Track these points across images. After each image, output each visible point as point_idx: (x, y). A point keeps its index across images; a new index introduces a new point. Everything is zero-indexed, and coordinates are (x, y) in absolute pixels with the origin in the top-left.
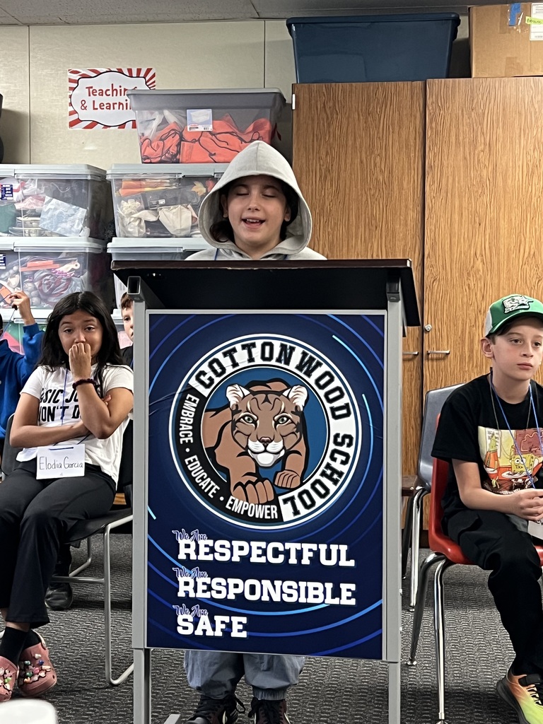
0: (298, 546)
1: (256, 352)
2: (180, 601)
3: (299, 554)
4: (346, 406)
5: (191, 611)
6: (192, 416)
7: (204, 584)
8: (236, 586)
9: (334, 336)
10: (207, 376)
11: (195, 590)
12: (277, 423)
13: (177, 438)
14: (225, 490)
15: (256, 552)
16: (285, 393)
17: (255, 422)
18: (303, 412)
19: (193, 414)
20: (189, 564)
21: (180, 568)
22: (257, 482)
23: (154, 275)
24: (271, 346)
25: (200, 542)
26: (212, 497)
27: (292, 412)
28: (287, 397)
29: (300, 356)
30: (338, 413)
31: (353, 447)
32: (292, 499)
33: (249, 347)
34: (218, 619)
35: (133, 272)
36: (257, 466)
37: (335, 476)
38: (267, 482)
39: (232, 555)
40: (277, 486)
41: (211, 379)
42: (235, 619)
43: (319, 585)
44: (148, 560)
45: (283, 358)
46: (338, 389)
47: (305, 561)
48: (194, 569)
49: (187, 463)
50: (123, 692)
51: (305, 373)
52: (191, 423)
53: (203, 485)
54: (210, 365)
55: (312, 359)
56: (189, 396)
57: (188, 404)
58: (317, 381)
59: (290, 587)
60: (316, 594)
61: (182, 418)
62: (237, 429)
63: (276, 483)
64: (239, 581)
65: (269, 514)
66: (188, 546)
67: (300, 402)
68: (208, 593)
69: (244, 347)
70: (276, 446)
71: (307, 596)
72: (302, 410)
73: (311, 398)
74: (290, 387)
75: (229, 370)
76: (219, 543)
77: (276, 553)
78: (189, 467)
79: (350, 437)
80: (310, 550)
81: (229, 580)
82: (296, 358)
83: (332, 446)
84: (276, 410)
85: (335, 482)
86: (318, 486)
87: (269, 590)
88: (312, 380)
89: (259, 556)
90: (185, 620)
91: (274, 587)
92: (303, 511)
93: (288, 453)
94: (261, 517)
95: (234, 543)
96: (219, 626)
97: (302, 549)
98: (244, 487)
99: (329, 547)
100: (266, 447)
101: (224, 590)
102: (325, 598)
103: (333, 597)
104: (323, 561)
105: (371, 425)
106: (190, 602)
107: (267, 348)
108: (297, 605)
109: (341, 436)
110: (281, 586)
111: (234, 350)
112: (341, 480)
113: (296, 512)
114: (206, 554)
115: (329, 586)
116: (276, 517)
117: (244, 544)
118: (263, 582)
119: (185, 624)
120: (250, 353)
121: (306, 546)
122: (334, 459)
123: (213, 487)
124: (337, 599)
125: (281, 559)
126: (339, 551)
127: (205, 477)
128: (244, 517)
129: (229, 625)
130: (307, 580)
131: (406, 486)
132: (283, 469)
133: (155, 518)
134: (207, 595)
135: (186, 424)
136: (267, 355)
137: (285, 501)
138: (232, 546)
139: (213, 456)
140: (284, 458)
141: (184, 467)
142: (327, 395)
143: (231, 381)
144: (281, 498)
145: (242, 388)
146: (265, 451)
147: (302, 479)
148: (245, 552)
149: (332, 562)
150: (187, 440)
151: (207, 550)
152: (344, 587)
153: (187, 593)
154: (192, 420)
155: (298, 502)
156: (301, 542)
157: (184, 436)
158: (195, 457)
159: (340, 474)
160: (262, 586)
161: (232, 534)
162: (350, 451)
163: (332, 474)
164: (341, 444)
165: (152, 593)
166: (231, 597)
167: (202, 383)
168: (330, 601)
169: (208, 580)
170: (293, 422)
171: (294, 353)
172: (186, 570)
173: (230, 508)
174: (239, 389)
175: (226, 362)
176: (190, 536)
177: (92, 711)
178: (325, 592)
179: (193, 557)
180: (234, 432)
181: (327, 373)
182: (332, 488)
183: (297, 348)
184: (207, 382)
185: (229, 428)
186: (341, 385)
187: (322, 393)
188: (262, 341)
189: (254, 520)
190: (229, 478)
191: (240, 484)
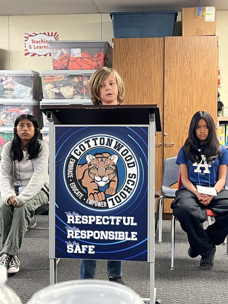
0: (114, 218)
1: (98, 142)
2: (68, 240)
3: (115, 221)
4: (133, 163)
5: (72, 244)
7: (78, 233)
8: (90, 233)
9: (128, 135)
10: (78, 151)
11: (74, 235)
12: (106, 169)
13: (67, 175)
14: (86, 196)
15: (98, 220)
16: (109, 158)
17: (97, 169)
18: (116, 165)
19: (73, 166)
20: (72, 225)
21: (68, 227)
22: (98, 193)
23: (57, 111)
24: (104, 139)
25: (76, 216)
26: (81, 199)
27: (112, 165)
28: (110, 159)
29: (115, 143)
30: (130, 165)
31: (136, 179)
32: (112, 199)
33: (95, 140)
34: (83, 246)
35: (49, 110)
36: (98, 187)
37: (129, 190)
38: (102, 193)
39: (88, 221)
40: (106, 194)
41: (80, 152)
42: (90, 247)
43: (123, 233)
44: (55, 224)
45: (108, 144)
46: (130, 156)
47: (117, 223)
48: (74, 227)
49: (71, 186)
50: (46, 276)
51: (117, 150)
53: (77, 194)
54: (80, 147)
55: (120, 144)
56: (71, 159)
57: (71, 162)
58: (122, 153)
59: (111, 234)
60: (122, 236)
61: (68, 168)
62: (90, 172)
63: (106, 193)
64: (91, 232)
65: (103, 205)
66: (71, 218)
67: (115, 161)
68: (79, 236)
69: (93, 140)
70: (106, 179)
71: (118, 237)
72: (116, 164)
73: (120, 159)
74: (111, 155)
75: (87, 149)
76: (83, 217)
77: (106, 220)
78: (71, 187)
79: (135, 175)
80: (119, 219)
81: (87, 231)
82: (114, 144)
83: (128, 178)
84: (106, 164)
85: (129, 192)
86: (122, 194)
87: (103, 235)
88: (120, 153)
89: (99, 222)
90: (70, 247)
91: (105, 234)
92: (116, 204)
93: (110, 181)
94: (100, 206)
95: (89, 216)
96: (84, 249)
97: (116, 219)
98: (93, 195)
99: (127, 218)
100: (102, 179)
101: (85, 235)
102: (125, 238)
103: (128, 237)
104: (125, 223)
105: (143, 170)
106: (72, 240)
107: (102, 140)
108: (114, 241)
109: (131, 174)
110: (108, 233)
111: (89, 141)
112: (131, 192)
113: (114, 204)
114: (78, 221)
115: (127, 233)
116: (106, 206)
117: (93, 217)
118: (101, 231)
119: (70, 249)
120: (95, 142)
121: (118, 218)
122: (129, 184)
123: (81, 195)
124: (130, 238)
125: (108, 223)
126: (130, 219)
127: (78, 191)
128: (93, 206)
129: (88, 249)
130: (118, 231)
131: (157, 194)
132: (109, 187)
133: (58, 207)
134: (79, 237)
135: (70, 170)
136: (102, 143)
137: (109, 200)
138: (88, 218)
139: (81, 183)
140: (109, 184)
141: (69, 187)
142: (126, 158)
143: (88, 153)
144: (108, 199)
145: (92, 156)
146: (102, 180)
147: (116, 191)
148: (94, 220)
149: (128, 224)
150: (70, 176)
152: (132, 233)
153: (71, 236)
154: (72, 168)
155: (114, 200)
156: (116, 216)
157: (69, 175)
158: (74, 183)
159: (131, 189)
160: (100, 233)
161: (89, 213)
162: (135, 180)
163: (128, 189)
164: (131, 177)
165: (57, 236)
166: (88, 238)
167: (76, 154)
168: (127, 239)
169: (79, 231)
170: (112, 169)
171: (113, 142)
172: (71, 228)
173: (88, 203)
174: (91, 156)
175: (86, 145)
176: (72, 214)
177: (34, 284)
178: (125, 236)
179: (73, 222)
180: (89, 173)
181: (126, 150)
182: (128, 195)
183: (114, 140)
184: (79, 153)
185: (87, 171)
186: (131, 154)
187: (124, 157)
188: (100, 137)
189: (97, 208)
190: (87, 191)
191: (91, 193)
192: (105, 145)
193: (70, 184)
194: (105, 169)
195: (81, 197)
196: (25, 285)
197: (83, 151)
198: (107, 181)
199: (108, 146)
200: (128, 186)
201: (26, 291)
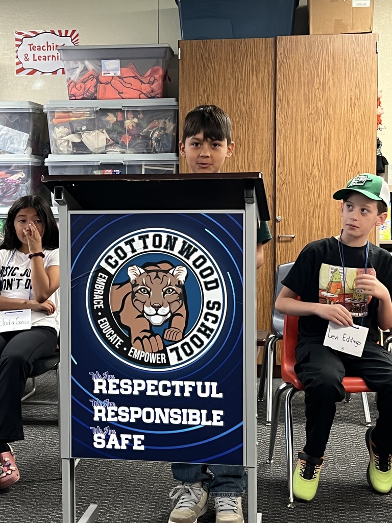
0: (181, 383)
1: (149, 241)
2: (95, 424)
3: (182, 389)
4: (216, 281)
5: (104, 431)
6: (103, 289)
7: (113, 411)
8: (136, 413)
9: (206, 230)
10: (113, 260)
11: (106, 415)
12: (165, 293)
13: (92, 304)
14: (128, 343)
15: (150, 387)
16: (171, 272)
17: (149, 293)
18: (184, 285)
19: (103, 287)
20: (102, 396)
21: (95, 400)
22: (150, 336)
23: (73, 185)
24: (160, 236)
25: (109, 381)
26: (118, 348)
27: (176, 285)
28: (172, 274)
29: (182, 244)
30: (209, 286)
31: (221, 311)
32: (176, 349)
33: (144, 238)
34: (123, 436)
35: (58, 183)
36: (151, 325)
37: (208, 332)
38: (158, 337)
39: (133, 390)
40: (166, 340)
41: (116, 262)
42: (136, 437)
43: (197, 411)
44: (72, 394)
45: (169, 246)
46: (209, 268)
47: (187, 394)
48: (106, 401)
49: (99, 323)
50: (57, 487)
51: (185, 257)
52: (102, 293)
53: (111, 339)
54: (116, 251)
55: (190, 246)
56: (100, 274)
57: (99, 280)
58: (194, 263)
59: (176, 413)
60: (195, 418)
61: (95, 290)
62: (136, 298)
63: (165, 338)
64: (138, 409)
65: (160, 360)
66: (100, 384)
67: (182, 278)
68: (116, 418)
69: (140, 238)
70: (164, 310)
71: (188, 420)
72: (183, 283)
73: (190, 275)
74: (174, 267)
75: (130, 255)
76: (123, 381)
77: (165, 388)
78: (101, 326)
79: (218, 303)
80: (190, 386)
81: (131, 408)
82: (179, 245)
83: (205, 310)
84: (164, 284)
85: (208, 336)
86: (195, 339)
87: (160, 416)
88: (190, 262)
89: (152, 390)
90: (99, 438)
91: (164, 413)
92: (185, 358)
93: (173, 315)
94: (154, 362)
95: (134, 381)
96: (124, 442)
97: (184, 385)
98: (141, 340)
99: (203, 384)
100: (157, 311)
101: (127, 415)
102: (201, 421)
103: (207, 420)
104: (200, 394)
105: (234, 294)
106: (102, 425)
107: (157, 239)
108: (181, 426)
109: (212, 302)
110: (169, 413)
111: (133, 240)
112: (212, 335)
113: (180, 358)
114: (114, 389)
115: (204, 412)
116: (165, 362)
117: (142, 382)
118: (156, 409)
119: (99, 440)
120: (145, 243)
121: (187, 383)
122: (207, 320)
123: (119, 340)
124: (210, 422)
125: (169, 392)
126: (211, 387)
127: (112, 334)
128: (141, 362)
129: (132, 441)
130: (188, 408)
131: (260, 338)
132: (170, 327)
133: (76, 363)
134: (115, 419)
135: (98, 294)
136: (157, 243)
137: (171, 351)
138: (133, 384)
139: (118, 318)
140: (170, 319)
141: (97, 326)
142: (201, 273)
143: (131, 263)
144: (168, 348)
145: (140, 268)
146: (157, 314)
147: (184, 334)
148: (143, 388)
149: (206, 395)
150: (99, 306)
151: (115, 386)
152: (215, 412)
153: (100, 418)
154: (103, 291)
155: (181, 351)
156: (183, 380)
157: (97, 303)
158: (105, 319)
159: (212, 330)
160: (155, 412)
161: (133, 375)
162: (219, 313)
163: (205, 331)
164: (212, 308)
165: (74, 418)
166: (133, 420)
167: (110, 264)
168: (205, 423)
169: (115, 409)
170: (176, 293)
171: (177, 242)
172: (100, 402)
173: (131, 356)
174: (137, 269)
175: (127, 249)
177: (34, 501)
178: (201, 417)
179: (105, 392)
180: (134, 300)
181: (201, 257)
182: (206, 341)
183: (179, 238)
184: (114, 264)
185: (130, 297)
186: (211, 265)
187: (197, 271)
188: (154, 233)
189: (149, 364)
190: (130, 334)
191: (138, 338)
192: (162, 249)
193: (99, 321)
194: (162, 293)
195: (119, 346)
196: (19, 504)
197: (122, 259)
198: (166, 315)
199: (168, 251)
200: (206, 323)
201: (19, 517)
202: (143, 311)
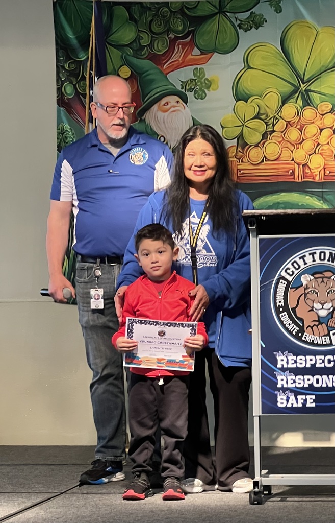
1: (317, 257)
2: (279, 390)
5: (285, 394)
6: (283, 291)
7: (292, 379)
8: (309, 380)
10: (291, 270)
11: (287, 383)
12: (328, 293)
14: (302, 330)
16: (333, 278)
17: (317, 293)
20: (283, 369)
21: (279, 372)
22: (318, 325)
24: (325, 253)
25: (289, 358)
26: (295, 334)
28: (334, 280)
33: (313, 254)
36: (318, 316)
38: (324, 325)
39: (306, 364)
40: (329, 326)
41: (292, 271)
42: (308, 397)
44: (261, 368)
45: (331, 259)
48: (286, 372)
49: (281, 317)
53: (290, 328)
54: (292, 264)
56: (281, 281)
57: (280, 285)
61: (277, 293)
62: (307, 297)
63: (329, 325)
64: (310, 377)
65: (326, 341)
66: (282, 360)
68: (294, 384)
69: (310, 254)
70: (328, 306)
75: (303, 266)
76: (299, 357)
77: (329, 361)
78: (282, 319)
81: (305, 377)
84: (328, 287)
87: (326, 381)
89: (320, 363)
90: (282, 399)
91: (329, 379)
93: (334, 309)
94: (321, 343)
98: (312, 328)
100: (323, 306)
101: (302, 382)
106: (284, 390)
107: (322, 255)
110: (333, 378)
111: (305, 256)
114: (292, 364)
116: (329, 343)
117: (313, 357)
118: (323, 376)
120: (313, 258)
123: (295, 328)
125: (332, 364)
127: (291, 324)
128: (312, 344)
129: (306, 400)
132: (332, 317)
133: (264, 346)
135: (280, 296)
136: (322, 258)
137: (334, 334)
138: (306, 359)
139: (295, 312)
140: (333, 312)
141: (279, 319)
143: (304, 273)
144: (331, 333)
145: (310, 276)
146: (323, 308)
148: (313, 362)
150: (280, 304)
151: (293, 361)
153: (282, 385)
154: (283, 294)
157: (279, 302)
158: (285, 313)
160: (322, 379)
161: (306, 353)
165: (263, 386)
166: (306, 385)
167: (288, 274)
169: (293, 377)
172: (282, 373)
173: (304, 339)
174: (308, 276)
175: (301, 262)
176: (284, 355)
179: (285, 366)
180: (306, 299)
185: (303, 296)
188: (320, 251)
189: (318, 345)
190: (303, 324)
191: (309, 326)
193: (280, 315)
197: (297, 269)
198: (330, 309)
199: (331, 263)
202: (313, 307)
